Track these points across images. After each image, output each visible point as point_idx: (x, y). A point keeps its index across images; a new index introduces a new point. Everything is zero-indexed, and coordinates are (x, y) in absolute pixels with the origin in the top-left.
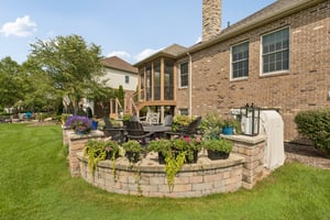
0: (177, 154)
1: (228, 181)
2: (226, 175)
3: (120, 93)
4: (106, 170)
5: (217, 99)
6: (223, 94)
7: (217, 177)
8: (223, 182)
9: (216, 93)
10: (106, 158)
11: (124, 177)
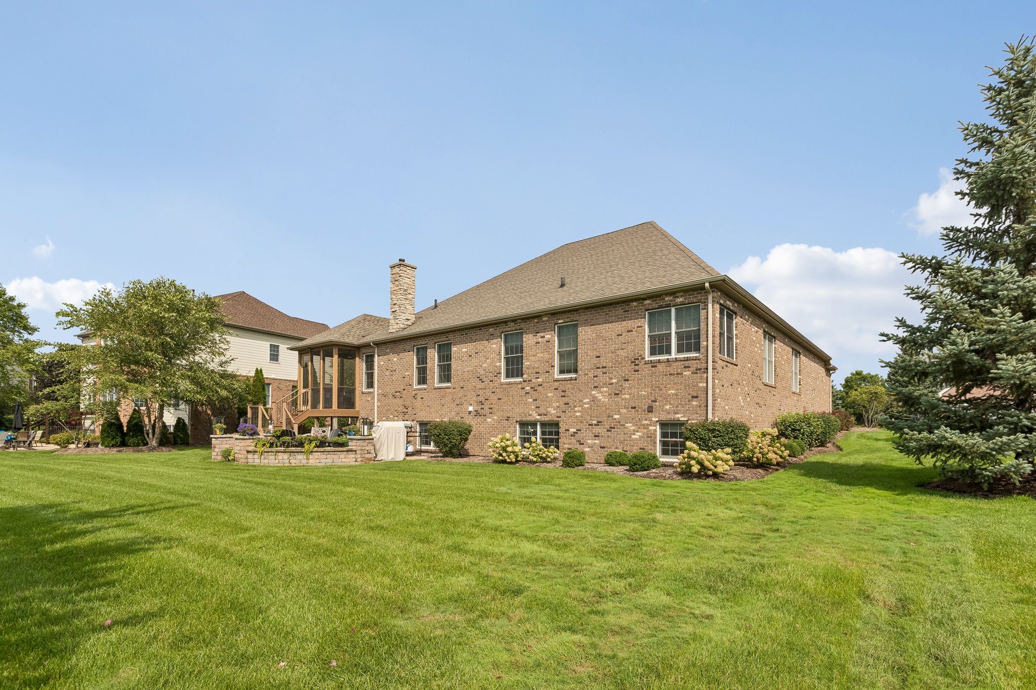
0: (310, 443)
1: (344, 460)
2: (342, 456)
3: (259, 385)
4: (270, 454)
5: (402, 409)
6: (408, 403)
7: (336, 457)
8: (340, 460)
9: (401, 402)
10: (270, 447)
11: (281, 456)
